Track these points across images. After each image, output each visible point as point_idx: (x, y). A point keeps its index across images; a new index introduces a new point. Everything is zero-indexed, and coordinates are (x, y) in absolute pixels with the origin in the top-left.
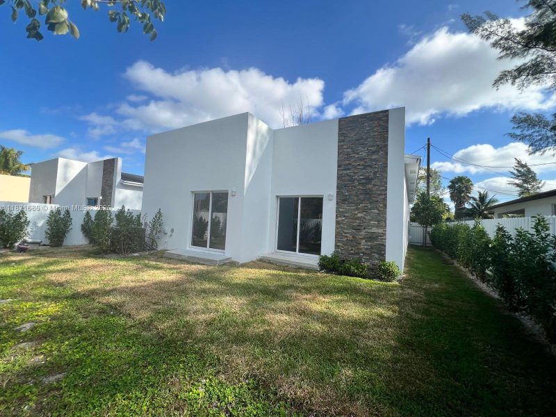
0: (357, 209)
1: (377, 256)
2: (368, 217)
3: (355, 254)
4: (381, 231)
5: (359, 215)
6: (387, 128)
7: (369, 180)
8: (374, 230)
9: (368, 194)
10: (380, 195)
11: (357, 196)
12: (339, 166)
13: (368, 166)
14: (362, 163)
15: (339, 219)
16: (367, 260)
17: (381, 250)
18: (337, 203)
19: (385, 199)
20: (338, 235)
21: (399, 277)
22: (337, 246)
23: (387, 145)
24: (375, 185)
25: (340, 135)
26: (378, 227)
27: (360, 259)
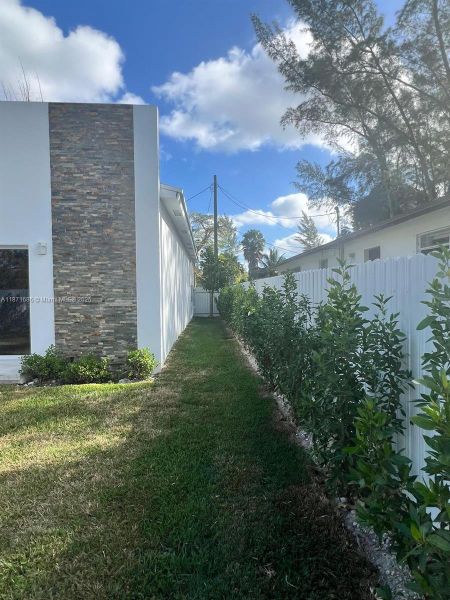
0: (90, 269)
1: (123, 343)
2: (109, 283)
3: (91, 344)
4: (128, 303)
5: (94, 279)
6: (131, 137)
7: (107, 220)
8: (119, 302)
9: (107, 243)
10: (124, 245)
11: (88, 247)
12: (54, 193)
13: (105, 197)
14: (94, 190)
15: (61, 287)
16: (110, 352)
17: (129, 334)
18: (55, 260)
19: (133, 253)
20: (60, 315)
21: (156, 371)
22: (58, 335)
23: (132, 165)
24: (116, 230)
25: (52, 135)
26: (124, 297)
27: (98, 353)
